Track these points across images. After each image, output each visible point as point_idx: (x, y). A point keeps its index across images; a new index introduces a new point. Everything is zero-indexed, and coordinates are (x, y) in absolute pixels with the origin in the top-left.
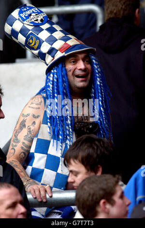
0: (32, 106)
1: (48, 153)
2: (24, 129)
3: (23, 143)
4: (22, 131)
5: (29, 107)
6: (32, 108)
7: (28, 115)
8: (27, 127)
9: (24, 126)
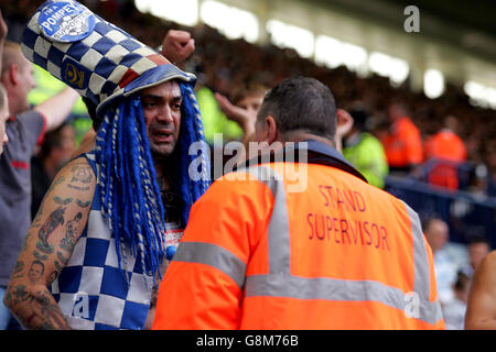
0: (75, 184)
1: (106, 264)
2: (60, 226)
3: (59, 254)
4: (56, 230)
5: (69, 186)
6: (76, 188)
7: (68, 201)
8: (65, 223)
9: (61, 220)
